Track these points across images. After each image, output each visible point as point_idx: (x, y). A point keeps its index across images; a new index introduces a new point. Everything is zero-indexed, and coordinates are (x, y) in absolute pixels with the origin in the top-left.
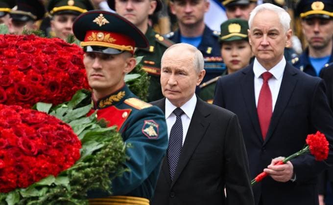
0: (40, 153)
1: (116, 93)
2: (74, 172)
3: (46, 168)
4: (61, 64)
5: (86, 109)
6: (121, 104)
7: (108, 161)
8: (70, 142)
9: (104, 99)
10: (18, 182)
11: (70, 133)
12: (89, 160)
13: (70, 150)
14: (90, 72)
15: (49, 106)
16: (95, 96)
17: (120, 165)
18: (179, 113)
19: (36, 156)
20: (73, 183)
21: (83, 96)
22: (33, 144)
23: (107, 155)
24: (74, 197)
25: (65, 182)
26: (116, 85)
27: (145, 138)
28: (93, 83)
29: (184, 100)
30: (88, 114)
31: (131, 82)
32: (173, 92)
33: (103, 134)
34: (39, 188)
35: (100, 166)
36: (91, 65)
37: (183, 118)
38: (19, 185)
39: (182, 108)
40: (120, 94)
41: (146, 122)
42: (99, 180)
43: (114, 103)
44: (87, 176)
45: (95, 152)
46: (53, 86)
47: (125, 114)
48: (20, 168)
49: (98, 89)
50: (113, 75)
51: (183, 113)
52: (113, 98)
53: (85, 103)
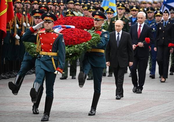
0: (83, 37)
1: (100, 28)
2: (89, 41)
3: (84, 41)
4: (90, 22)
5: (94, 31)
6: (101, 30)
7: (96, 40)
8: (89, 36)
9: (97, 29)
10: (78, 43)
11: (90, 35)
12: (93, 39)
13: (89, 38)
14: (95, 23)
15: (87, 30)
16: (96, 28)
17: (99, 41)
18: (118, 34)
19: (82, 38)
20: (89, 43)
21: (93, 28)
22: (81, 36)
23: (96, 39)
24: (89, 46)
25: (87, 43)
26: (99, 26)
27: (105, 37)
28: (95, 26)
29: (120, 31)
30: (94, 32)
31: (104, 26)
32: (118, 30)
33: (96, 35)
34: (82, 44)
35: (95, 41)
36: (95, 22)
37: (119, 35)
38: (78, 44)
39: (119, 33)
40: (101, 28)
41: (105, 34)
42: (94, 43)
43: (99, 30)
44: (92, 42)
45: (94, 38)
46: (88, 26)
47: (101, 32)
48: (78, 40)
49: (96, 27)
50: (99, 24)
51: (119, 34)
52: (99, 29)
53: (94, 29)
